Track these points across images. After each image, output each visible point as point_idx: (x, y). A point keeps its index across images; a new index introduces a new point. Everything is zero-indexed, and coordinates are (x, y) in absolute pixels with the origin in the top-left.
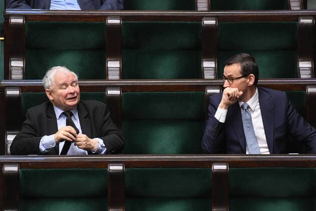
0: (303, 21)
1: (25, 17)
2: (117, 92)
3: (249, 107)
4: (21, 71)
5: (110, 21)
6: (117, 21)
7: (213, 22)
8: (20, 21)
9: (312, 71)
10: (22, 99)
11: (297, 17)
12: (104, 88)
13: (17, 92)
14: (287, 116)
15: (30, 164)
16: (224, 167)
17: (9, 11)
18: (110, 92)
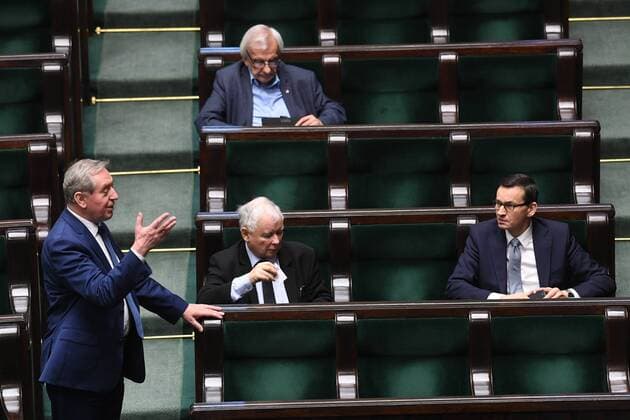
0: (578, 134)
1: (226, 135)
2: (344, 225)
3: (519, 244)
4: (222, 204)
5: (333, 139)
6: (342, 139)
7: (464, 137)
8: (220, 140)
9: (592, 197)
10: (224, 235)
11: (571, 130)
12: (328, 220)
13: (217, 228)
14: (567, 257)
15: (236, 316)
16: (485, 316)
17: (205, 129)
18: (335, 225)
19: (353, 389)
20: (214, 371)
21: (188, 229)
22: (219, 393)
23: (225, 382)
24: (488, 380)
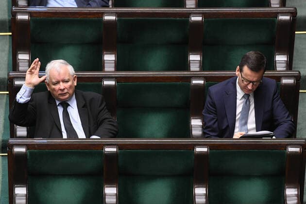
0: (281, 17)
1: (30, 13)
2: (112, 83)
4: (27, 64)
5: (107, 18)
6: (113, 18)
7: (200, 19)
8: (26, 17)
9: (287, 64)
11: (276, 14)
12: (101, 79)
15: (36, 146)
16: (205, 150)
18: (106, 83)
19: (115, 197)
20: (21, 183)
21: (5, 78)
22: (25, 198)
23: (28, 190)
24: (205, 192)
